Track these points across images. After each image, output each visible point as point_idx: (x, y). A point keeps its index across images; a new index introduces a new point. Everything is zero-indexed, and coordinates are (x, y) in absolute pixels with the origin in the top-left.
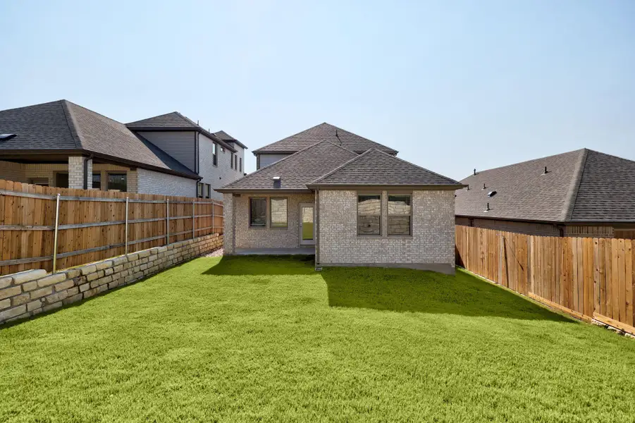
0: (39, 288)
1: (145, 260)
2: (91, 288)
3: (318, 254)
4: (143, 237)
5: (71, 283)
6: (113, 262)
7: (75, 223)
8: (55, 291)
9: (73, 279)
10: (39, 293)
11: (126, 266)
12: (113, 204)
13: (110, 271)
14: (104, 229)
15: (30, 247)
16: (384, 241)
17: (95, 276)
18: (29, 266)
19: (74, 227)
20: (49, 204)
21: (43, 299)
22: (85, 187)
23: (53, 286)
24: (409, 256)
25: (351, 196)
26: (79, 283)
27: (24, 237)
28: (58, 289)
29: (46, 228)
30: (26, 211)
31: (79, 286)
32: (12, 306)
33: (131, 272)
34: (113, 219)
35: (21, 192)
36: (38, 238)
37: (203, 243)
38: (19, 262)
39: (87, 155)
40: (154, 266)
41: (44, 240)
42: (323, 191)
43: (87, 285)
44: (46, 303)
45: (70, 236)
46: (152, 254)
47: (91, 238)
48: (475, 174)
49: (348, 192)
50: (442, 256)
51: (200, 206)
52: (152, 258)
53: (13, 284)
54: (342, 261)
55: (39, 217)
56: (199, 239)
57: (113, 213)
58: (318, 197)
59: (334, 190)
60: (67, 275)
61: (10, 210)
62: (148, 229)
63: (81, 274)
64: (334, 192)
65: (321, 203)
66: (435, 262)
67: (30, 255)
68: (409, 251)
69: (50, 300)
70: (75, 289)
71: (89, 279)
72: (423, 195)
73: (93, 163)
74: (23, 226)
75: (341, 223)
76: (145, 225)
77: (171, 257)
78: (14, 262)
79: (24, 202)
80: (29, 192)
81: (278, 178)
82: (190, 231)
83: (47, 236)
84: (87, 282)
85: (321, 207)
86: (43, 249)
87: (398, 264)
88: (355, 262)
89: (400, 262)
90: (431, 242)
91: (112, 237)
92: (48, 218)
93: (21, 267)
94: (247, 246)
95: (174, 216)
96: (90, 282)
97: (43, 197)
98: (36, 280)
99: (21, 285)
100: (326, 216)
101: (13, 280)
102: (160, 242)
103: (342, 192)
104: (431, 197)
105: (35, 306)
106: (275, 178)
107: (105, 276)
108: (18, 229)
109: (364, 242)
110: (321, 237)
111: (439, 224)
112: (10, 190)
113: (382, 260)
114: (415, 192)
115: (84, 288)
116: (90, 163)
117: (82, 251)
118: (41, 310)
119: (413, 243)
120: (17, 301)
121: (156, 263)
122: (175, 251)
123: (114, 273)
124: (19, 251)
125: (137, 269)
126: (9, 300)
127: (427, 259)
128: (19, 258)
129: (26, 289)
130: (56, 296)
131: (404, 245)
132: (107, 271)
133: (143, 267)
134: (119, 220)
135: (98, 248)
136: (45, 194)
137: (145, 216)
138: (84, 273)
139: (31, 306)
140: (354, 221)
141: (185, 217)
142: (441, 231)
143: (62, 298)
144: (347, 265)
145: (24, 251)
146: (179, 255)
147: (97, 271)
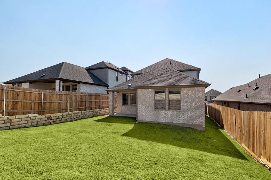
0: (35, 119)
1: (75, 115)
2: (53, 121)
3: (137, 117)
4: (76, 107)
5: (46, 119)
6: (62, 114)
7: (49, 101)
8: (41, 121)
9: (47, 118)
10: (36, 120)
11: (67, 116)
12: (64, 95)
13: (61, 117)
14: (60, 103)
15: (35, 107)
16: (167, 112)
17: (55, 118)
18: (34, 113)
19: (49, 102)
20: (40, 95)
21: (37, 123)
22: (60, 90)
23: (40, 119)
24: (179, 119)
25: (152, 91)
26: (49, 119)
27: (33, 104)
28: (42, 120)
29: (39, 102)
30: (33, 97)
31: (49, 120)
32: (27, 123)
33: (69, 118)
34: (64, 100)
35: (32, 91)
36: (37, 105)
37: (105, 111)
38: (31, 111)
39: (60, 80)
40: (79, 117)
41: (39, 105)
42: (139, 90)
43: (52, 120)
44: (37, 124)
45: (47, 105)
46: (79, 113)
47: (55, 106)
48: (259, 78)
49: (150, 90)
50: (198, 120)
51: (104, 97)
52: (78, 114)
53: (28, 117)
54: (147, 120)
55: (37, 98)
56: (103, 109)
57: (64, 98)
58: (137, 92)
59: (143, 89)
60: (45, 116)
61: (28, 96)
62: (78, 104)
63: (50, 117)
64: (144, 89)
65: (138, 94)
66: (194, 123)
67: (34, 109)
68: (179, 117)
69: (39, 123)
70: (48, 121)
71: (53, 118)
72: (187, 90)
73: (63, 82)
74: (32, 101)
75: (147, 103)
76: (77, 103)
77: (88, 115)
78: (30, 111)
79: (32, 94)
80: (34, 91)
81: (130, 85)
82: (99, 106)
83: (40, 104)
84: (52, 119)
85: (138, 96)
86: (39, 108)
87: (174, 123)
88: (153, 121)
89: (175, 122)
90: (191, 113)
91: (63, 106)
92: (40, 99)
93: (32, 113)
94: (121, 113)
95: (91, 100)
96: (53, 120)
97: (38, 93)
98: (35, 117)
99: (31, 117)
100: (140, 100)
101: (28, 116)
102: (84, 109)
103: (147, 90)
104: (191, 91)
105: (35, 124)
106: (129, 85)
107: (59, 118)
108: (31, 102)
109: (157, 112)
110: (138, 109)
111: (196, 104)
112: (28, 91)
113: (165, 121)
114: (183, 89)
115: (51, 121)
116: (62, 82)
117: (52, 110)
118: (36, 125)
119: (181, 113)
120: (29, 122)
121: (80, 116)
122: (90, 113)
123: (62, 118)
124: (31, 108)
125: (72, 117)
126: (26, 121)
127: (189, 122)
128: (31, 110)
129: (32, 119)
130: (41, 122)
131: (177, 114)
132: (60, 117)
133: (74, 117)
134: (66, 100)
135: (57, 109)
136: (39, 92)
137: (77, 100)
138: (51, 116)
139: (33, 124)
140: (153, 102)
141: (96, 101)
142: (197, 108)
143: (43, 123)
144: (149, 122)
145: (33, 108)
146: (92, 114)
147: (56, 116)
